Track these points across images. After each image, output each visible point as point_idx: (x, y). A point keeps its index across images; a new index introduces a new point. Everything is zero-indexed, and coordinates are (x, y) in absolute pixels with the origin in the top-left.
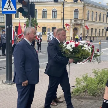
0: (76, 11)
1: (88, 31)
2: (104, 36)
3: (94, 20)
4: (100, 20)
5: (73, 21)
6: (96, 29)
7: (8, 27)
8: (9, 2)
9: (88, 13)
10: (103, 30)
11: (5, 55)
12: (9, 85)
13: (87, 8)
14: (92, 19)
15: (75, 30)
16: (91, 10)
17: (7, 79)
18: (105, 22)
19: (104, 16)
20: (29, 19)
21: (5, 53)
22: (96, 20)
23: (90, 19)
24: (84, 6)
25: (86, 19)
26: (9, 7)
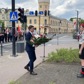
0: (46, 20)
1: (51, 30)
2: (59, 32)
3: (54, 24)
4: (57, 24)
5: (44, 25)
6: (55, 29)
7: (13, 28)
8: (14, 15)
9: (51, 21)
10: (58, 29)
11: (12, 41)
12: (14, 57)
13: (51, 19)
14: (53, 24)
15: (45, 29)
16: (53, 20)
17: (13, 54)
18: (59, 25)
19: (58, 23)
20: (24, 24)
21: (12, 40)
22: (55, 24)
23: (52, 24)
24: (49, 18)
25: (50, 24)
26: (14, 18)
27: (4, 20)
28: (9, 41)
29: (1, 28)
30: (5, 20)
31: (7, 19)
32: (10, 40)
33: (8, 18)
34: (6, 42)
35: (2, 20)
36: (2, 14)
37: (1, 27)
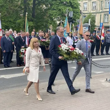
27: (95, 11)
28: (102, 54)
29: (89, 28)
30: (96, 13)
31: (101, 11)
32: (105, 52)
33: (104, 8)
34: (98, 54)
35: (92, 12)
36: (92, 1)
37: (89, 26)
